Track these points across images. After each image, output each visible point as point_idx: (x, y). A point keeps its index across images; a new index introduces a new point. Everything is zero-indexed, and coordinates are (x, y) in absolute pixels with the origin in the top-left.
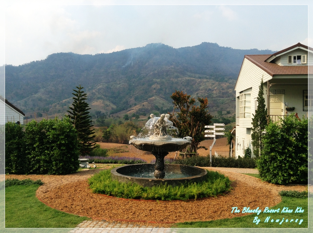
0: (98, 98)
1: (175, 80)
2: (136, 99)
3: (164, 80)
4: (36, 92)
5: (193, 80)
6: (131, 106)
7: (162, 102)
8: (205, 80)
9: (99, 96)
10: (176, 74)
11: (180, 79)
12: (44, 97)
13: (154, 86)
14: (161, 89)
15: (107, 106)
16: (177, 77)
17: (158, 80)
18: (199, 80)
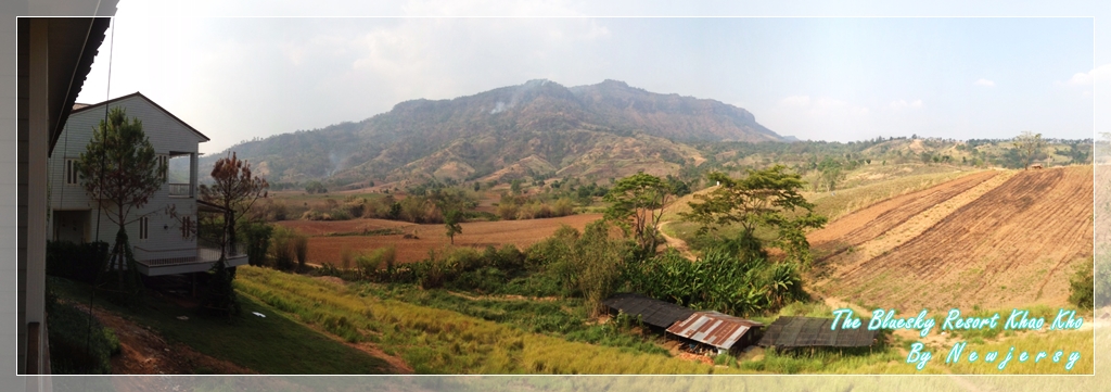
0: (452, 160)
1: (562, 133)
2: (506, 159)
3: (547, 132)
4: (378, 155)
5: (587, 134)
6: (495, 170)
7: (540, 163)
8: (603, 134)
9: (453, 156)
10: (564, 124)
11: (569, 131)
12: (386, 161)
13: (531, 141)
14: (542, 146)
15: (462, 170)
16: (566, 128)
17: (539, 133)
18: (596, 133)
